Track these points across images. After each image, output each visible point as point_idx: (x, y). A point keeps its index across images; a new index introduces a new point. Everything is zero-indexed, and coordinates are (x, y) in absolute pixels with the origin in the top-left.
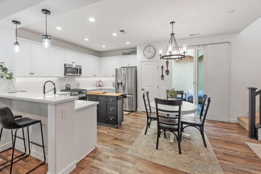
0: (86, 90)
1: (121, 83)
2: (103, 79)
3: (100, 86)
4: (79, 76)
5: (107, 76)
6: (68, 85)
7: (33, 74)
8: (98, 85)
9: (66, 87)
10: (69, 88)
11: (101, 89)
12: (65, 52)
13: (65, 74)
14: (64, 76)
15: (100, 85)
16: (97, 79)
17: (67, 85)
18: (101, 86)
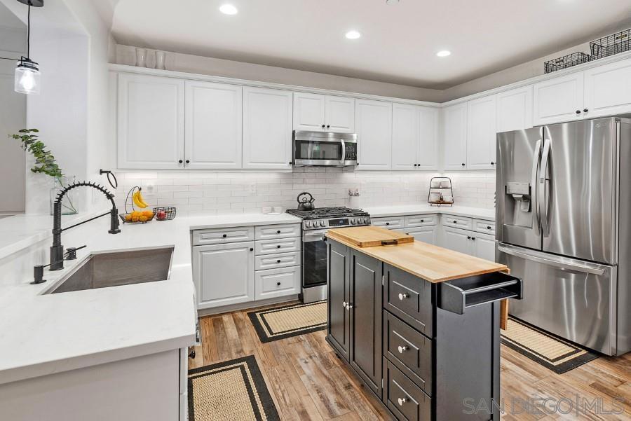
0: (367, 215)
1: (527, 198)
2: (455, 178)
3: (441, 201)
4: (350, 169)
5: (468, 166)
6: (307, 196)
7: (188, 162)
8: (434, 198)
9: (300, 203)
10: (307, 204)
11: (440, 214)
12: (297, 95)
13: (293, 163)
14: (291, 167)
15: (441, 199)
16: (427, 178)
17: (303, 196)
18: (444, 203)
